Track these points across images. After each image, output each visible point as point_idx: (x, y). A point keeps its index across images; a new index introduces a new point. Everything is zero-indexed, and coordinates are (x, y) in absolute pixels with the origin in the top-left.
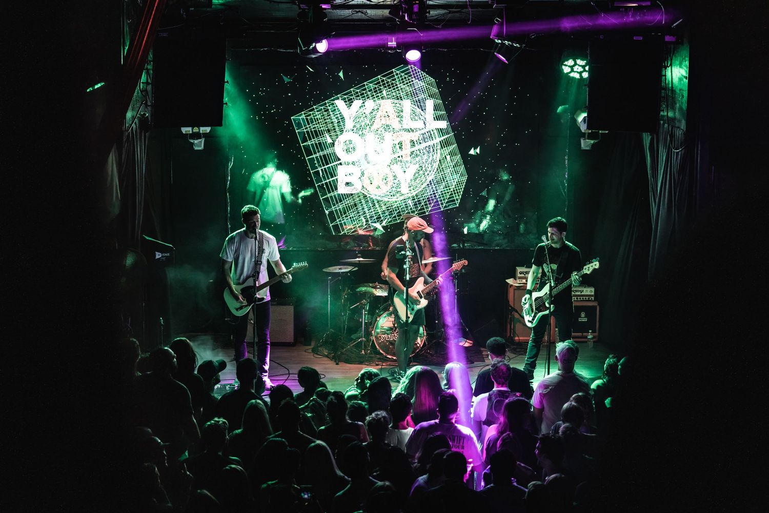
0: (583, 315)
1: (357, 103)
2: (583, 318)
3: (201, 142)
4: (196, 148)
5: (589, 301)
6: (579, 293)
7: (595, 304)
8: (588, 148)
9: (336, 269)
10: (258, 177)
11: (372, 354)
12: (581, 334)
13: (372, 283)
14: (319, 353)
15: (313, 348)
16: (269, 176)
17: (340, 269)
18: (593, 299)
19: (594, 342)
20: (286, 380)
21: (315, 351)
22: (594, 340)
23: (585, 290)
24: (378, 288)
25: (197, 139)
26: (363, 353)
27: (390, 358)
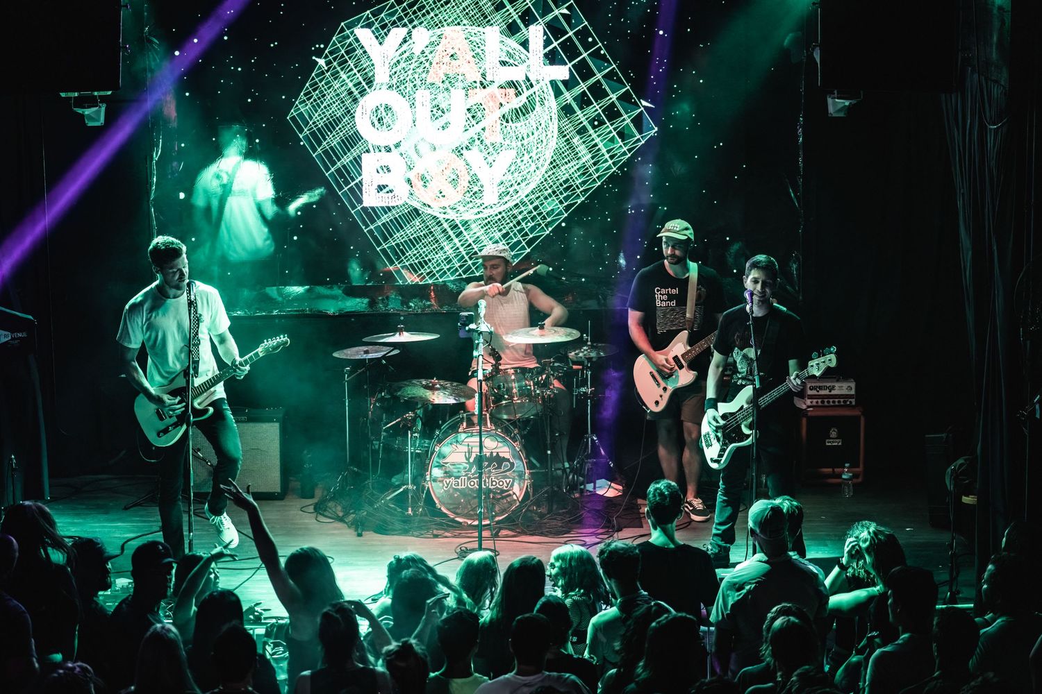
0: (833, 434)
1: (397, 33)
2: (833, 441)
3: (98, 112)
4: (90, 124)
5: (845, 406)
6: (826, 392)
7: (857, 412)
8: (841, 115)
9: (357, 353)
10: (209, 178)
11: (426, 515)
12: (831, 470)
13: (426, 378)
14: (326, 513)
15: (316, 504)
16: (229, 173)
17: (366, 352)
18: (854, 403)
19: (854, 485)
20: (258, 568)
21: (319, 509)
22: (855, 481)
23: (837, 385)
24: (438, 389)
25: (89, 107)
26: (410, 512)
27: (460, 523)
